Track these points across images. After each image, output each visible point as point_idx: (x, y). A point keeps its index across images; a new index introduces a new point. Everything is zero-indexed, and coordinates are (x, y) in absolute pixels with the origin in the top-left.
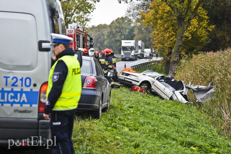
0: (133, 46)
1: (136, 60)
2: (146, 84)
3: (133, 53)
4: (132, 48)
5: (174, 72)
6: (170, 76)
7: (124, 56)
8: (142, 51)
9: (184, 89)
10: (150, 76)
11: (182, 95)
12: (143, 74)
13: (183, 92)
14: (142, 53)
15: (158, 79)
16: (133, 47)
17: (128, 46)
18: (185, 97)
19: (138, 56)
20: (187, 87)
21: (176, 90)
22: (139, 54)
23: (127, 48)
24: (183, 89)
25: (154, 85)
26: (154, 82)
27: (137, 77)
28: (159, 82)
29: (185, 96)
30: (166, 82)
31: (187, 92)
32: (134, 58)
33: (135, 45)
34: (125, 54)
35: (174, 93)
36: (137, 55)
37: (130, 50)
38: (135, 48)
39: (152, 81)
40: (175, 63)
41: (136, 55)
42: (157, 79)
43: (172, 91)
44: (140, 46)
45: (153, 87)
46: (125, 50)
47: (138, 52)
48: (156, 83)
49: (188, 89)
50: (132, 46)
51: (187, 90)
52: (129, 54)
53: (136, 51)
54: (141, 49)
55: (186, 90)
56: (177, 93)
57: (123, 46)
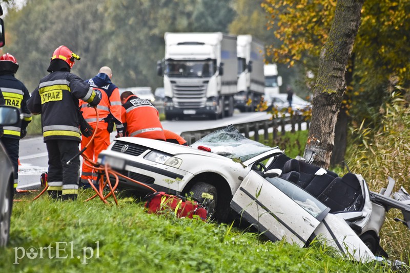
0: (212, 57)
1: (227, 114)
2: (212, 187)
3: (213, 86)
4: (208, 67)
5: (325, 141)
6: (309, 158)
7: (175, 100)
8: (253, 81)
9: (365, 207)
10: (226, 155)
11: (357, 230)
12: (200, 148)
13: (361, 218)
14: (255, 88)
15: (258, 167)
16: (215, 61)
17: (192, 57)
18: (370, 238)
19: (235, 101)
20: (376, 201)
21: (334, 211)
22: (241, 93)
23: (190, 68)
24: (360, 207)
25: (242, 189)
26: (241, 179)
27: (173, 158)
28: (264, 176)
29: (370, 236)
30: (293, 180)
31: (378, 218)
32: (219, 110)
33: (224, 53)
34: (181, 90)
35: (323, 221)
36: (232, 95)
37: (200, 74)
38: (222, 64)
39: (233, 175)
40: (331, 105)
41: (227, 97)
42: (254, 168)
43: (316, 214)
44: (244, 60)
45: (238, 198)
46: (180, 76)
47: (235, 83)
48: (251, 183)
49: (382, 209)
50: (209, 60)
51: (378, 213)
52: (198, 90)
53: (228, 77)
54: (250, 70)
55: (374, 210)
56: (338, 221)
57: (170, 60)
